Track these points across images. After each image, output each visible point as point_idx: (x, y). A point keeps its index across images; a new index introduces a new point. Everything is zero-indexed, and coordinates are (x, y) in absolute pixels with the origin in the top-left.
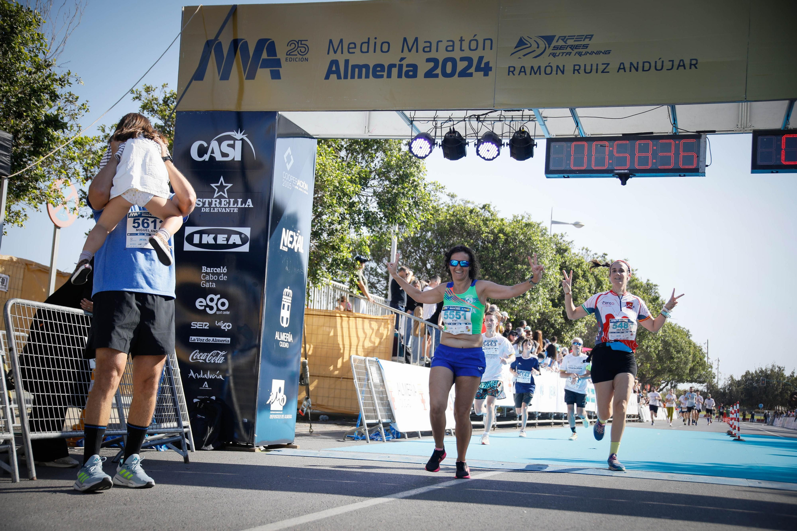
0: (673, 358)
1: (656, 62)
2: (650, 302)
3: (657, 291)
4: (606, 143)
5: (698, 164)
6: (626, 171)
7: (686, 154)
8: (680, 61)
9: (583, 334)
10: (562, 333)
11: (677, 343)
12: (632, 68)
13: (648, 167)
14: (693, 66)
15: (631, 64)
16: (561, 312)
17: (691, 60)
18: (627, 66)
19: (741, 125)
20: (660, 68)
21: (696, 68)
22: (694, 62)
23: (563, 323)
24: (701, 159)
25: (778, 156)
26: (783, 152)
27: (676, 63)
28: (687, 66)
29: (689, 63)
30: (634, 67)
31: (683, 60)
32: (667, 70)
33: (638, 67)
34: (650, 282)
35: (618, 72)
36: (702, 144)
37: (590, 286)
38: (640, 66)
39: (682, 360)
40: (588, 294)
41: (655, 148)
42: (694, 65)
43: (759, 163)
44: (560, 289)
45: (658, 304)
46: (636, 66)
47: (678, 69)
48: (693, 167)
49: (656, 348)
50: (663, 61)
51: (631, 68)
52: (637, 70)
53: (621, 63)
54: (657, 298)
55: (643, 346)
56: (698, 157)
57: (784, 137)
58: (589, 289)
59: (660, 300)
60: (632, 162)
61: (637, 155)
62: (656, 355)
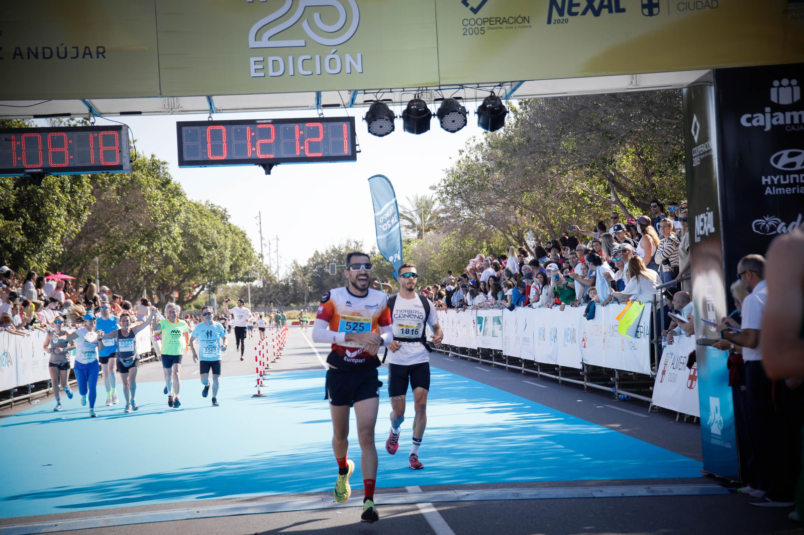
0: (201, 258)
1: (58, 48)
2: (158, 188)
3: (166, 170)
4: (13, 137)
5: (121, 160)
6: (39, 170)
7: (106, 148)
8: (86, 48)
9: (57, 255)
10: (26, 257)
11: (206, 235)
12: (31, 55)
13: (65, 165)
14: (100, 55)
15: (29, 49)
16: (20, 227)
17: (98, 47)
18: (24, 51)
19: (168, 105)
20: (64, 56)
21: (104, 57)
22: (101, 50)
23: (25, 243)
24: (124, 154)
25: (205, 151)
26: (209, 145)
27: (81, 51)
28: (94, 54)
29: (96, 50)
30: (33, 53)
31: (88, 47)
32: (72, 58)
33: (37, 53)
34: (156, 158)
35: (14, 58)
36: (124, 137)
37: (61, 182)
38: (40, 51)
39: (214, 259)
40: (61, 195)
41: (71, 142)
42: (102, 53)
43: (186, 158)
44: (16, 192)
45: (169, 189)
46: (34, 51)
47: (84, 57)
48: (117, 163)
49: (175, 249)
50: (66, 48)
51: (29, 53)
52: (36, 57)
53: (16, 48)
54: (168, 182)
55: (156, 248)
56: (120, 152)
57: (210, 128)
58: (62, 188)
59: (172, 182)
60: (46, 159)
61: (51, 150)
62: (178, 255)
